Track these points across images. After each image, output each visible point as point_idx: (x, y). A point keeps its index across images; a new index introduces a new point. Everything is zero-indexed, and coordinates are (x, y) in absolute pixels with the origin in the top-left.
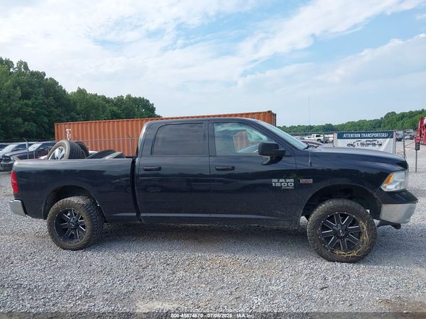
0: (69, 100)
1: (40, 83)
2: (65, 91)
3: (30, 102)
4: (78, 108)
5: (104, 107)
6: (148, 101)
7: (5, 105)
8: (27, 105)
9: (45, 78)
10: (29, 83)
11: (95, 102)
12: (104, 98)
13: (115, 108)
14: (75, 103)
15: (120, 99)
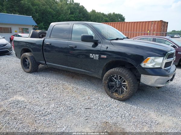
0: (88, 15)
1: (77, 8)
2: (87, 11)
3: (73, 16)
4: (92, 18)
5: (102, 18)
6: (122, 15)
7: (64, 16)
8: (72, 17)
9: (80, 5)
10: (73, 8)
11: (99, 15)
12: (103, 14)
13: (107, 18)
14: (91, 16)
15: (110, 15)
